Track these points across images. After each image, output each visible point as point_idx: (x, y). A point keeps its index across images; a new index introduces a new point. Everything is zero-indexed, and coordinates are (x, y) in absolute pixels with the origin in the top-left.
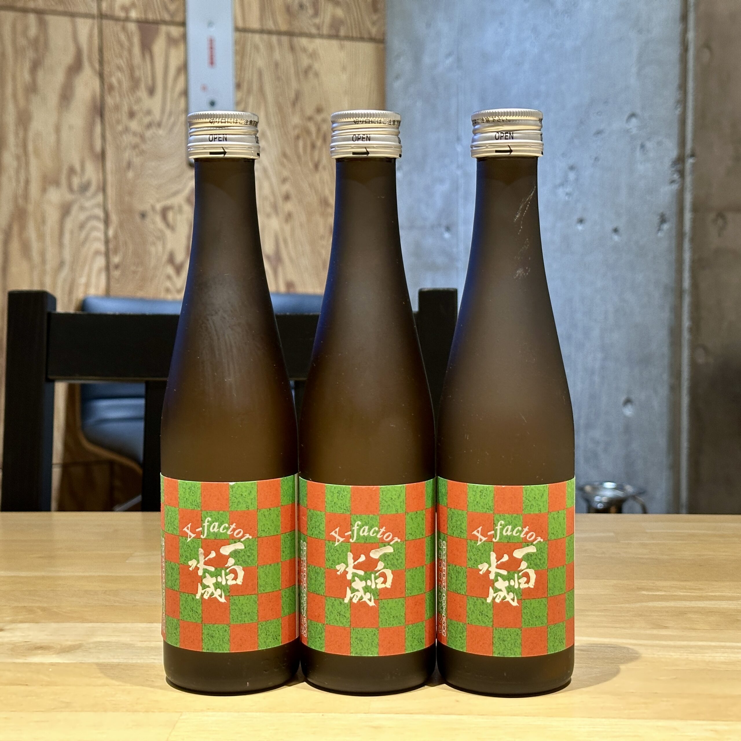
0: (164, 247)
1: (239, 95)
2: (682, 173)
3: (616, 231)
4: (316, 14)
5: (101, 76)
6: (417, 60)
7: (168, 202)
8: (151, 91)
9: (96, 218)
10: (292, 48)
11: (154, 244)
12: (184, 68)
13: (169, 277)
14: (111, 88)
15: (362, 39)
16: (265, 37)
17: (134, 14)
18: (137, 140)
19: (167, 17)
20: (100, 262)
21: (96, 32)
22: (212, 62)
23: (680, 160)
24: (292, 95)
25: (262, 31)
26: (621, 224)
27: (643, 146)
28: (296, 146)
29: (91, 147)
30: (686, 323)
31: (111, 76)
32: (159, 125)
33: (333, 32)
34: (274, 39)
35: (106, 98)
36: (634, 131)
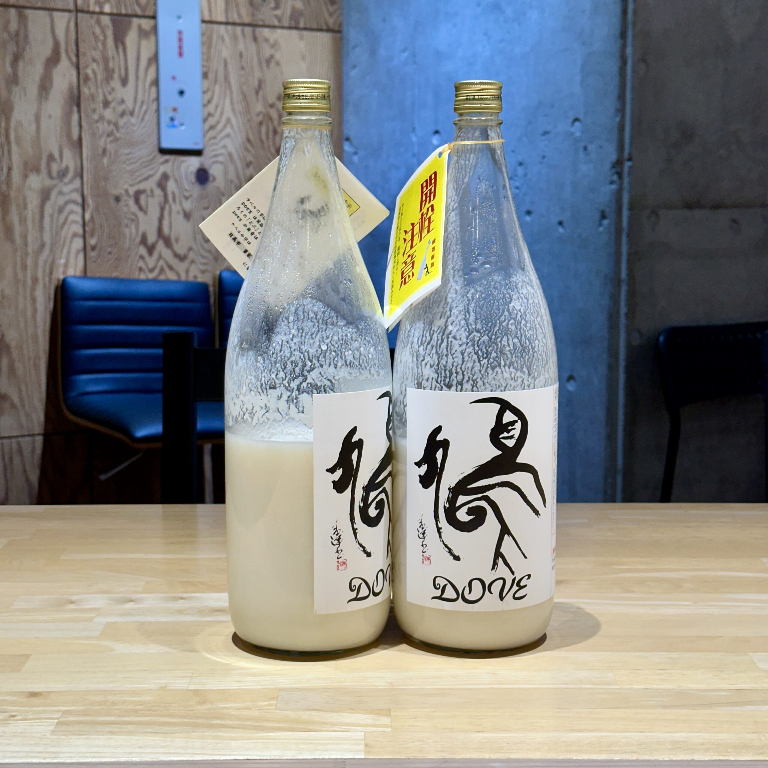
0: (137, 228)
1: (206, 83)
2: (620, 175)
3: (560, 223)
4: (277, 7)
5: (78, 67)
6: (373, 52)
7: (141, 187)
8: (124, 82)
9: (74, 202)
10: (255, 39)
11: (127, 226)
12: (155, 59)
13: (142, 257)
14: (87, 79)
15: (321, 30)
16: (230, 27)
17: (107, 9)
18: (112, 127)
19: (139, 12)
20: (78, 243)
21: (72, 25)
22: (181, 54)
23: (618, 164)
24: (256, 83)
25: (227, 23)
26: (565, 217)
27: (585, 148)
28: (260, 132)
29: (69, 135)
30: (623, 310)
31: (86, 67)
32: (132, 114)
33: (293, 24)
34: (239, 29)
35: (81, 88)
36: (578, 134)
